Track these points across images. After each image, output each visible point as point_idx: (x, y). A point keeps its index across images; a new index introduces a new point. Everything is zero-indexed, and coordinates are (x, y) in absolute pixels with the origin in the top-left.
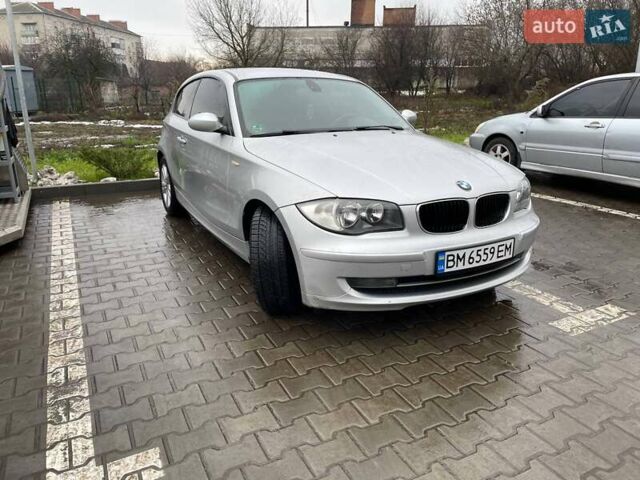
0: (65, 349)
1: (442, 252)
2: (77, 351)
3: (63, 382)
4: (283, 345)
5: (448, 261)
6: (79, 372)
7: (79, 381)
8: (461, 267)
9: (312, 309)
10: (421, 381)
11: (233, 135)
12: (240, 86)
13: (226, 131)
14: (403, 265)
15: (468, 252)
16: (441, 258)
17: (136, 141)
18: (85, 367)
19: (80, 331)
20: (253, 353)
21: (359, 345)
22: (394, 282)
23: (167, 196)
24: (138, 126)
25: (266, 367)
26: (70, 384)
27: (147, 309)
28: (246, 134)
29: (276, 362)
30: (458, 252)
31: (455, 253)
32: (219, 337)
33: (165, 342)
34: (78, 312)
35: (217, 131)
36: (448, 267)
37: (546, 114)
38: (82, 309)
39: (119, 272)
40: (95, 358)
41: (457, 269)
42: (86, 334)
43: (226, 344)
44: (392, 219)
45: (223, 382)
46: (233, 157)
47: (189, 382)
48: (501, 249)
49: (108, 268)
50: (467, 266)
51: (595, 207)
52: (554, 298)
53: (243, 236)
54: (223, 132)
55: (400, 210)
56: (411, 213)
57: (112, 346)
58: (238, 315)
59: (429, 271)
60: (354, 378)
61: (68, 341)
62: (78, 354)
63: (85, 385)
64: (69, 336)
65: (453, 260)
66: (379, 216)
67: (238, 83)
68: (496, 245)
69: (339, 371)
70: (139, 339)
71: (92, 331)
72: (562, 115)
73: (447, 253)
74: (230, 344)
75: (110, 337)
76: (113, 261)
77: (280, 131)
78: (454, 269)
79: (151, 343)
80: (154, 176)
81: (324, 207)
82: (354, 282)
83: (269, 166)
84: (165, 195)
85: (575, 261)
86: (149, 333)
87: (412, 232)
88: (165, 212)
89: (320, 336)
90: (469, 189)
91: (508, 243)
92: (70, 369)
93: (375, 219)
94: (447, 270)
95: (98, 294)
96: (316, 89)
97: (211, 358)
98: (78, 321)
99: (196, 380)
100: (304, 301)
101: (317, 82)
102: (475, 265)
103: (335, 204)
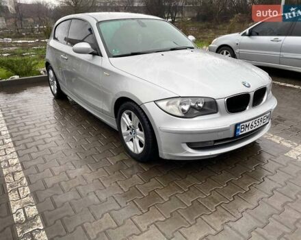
0: (19, 195)
1: (239, 124)
2: (27, 196)
3: (24, 219)
4: (149, 181)
5: (241, 128)
6: (32, 211)
7: (34, 218)
8: (247, 131)
9: (166, 160)
10: (234, 199)
11: (102, 56)
12: (101, 25)
13: (96, 53)
14: (219, 134)
15: (251, 122)
16: (238, 128)
17: (22, 51)
18: (35, 207)
19: (25, 181)
20: (134, 188)
21: (191, 177)
22: (213, 143)
23: (54, 87)
24: (20, 41)
25: (144, 197)
26: (29, 220)
27: (62, 163)
28: (110, 56)
29: (149, 193)
31: (245, 124)
32: (111, 178)
33: (80, 185)
34: (20, 168)
35: (90, 54)
36: (241, 132)
37: (250, 34)
38: (22, 165)
39: (38, 138)
40: (40, 200)
42: (29, 183)
43: (116, 182)
44: (210, 107)
45: (123, 210)
46: (104, 70)
47: (103, 212)
48: (265, 118)
49: (30, 135)
50: (250, 130)
51: (278, 83)
52: (280, 138)
53: (114, 116)
54: (93, 54)
55: (216, 102)
56: (222, 103)
57: (48, 190)
58: (117, 162)
59: (232, 136)
60: (196, 199)
61: (19, 189)
62: (28, 198)
63: (39, 221)
64: (19, 185)
65: (244, 128)
66: (201, 105)
67: (98, 23)
68: (263, 117)
69: (187, 195)
70: (63, 183)
71: (32, 181)
72: (258, 34)
73: (241, 125)
74: (119, 183)
75: (45, 184)
76: (31, 131)
77: (130, 53)
78: (244, 132)
79: (71, 186)
80: (41, 74)
81: (171, 102)
82: (190, 145)
83: (131, 77)
84: (52, 87)
85: (281, 115)
86: (68, 179)
87: (222, 114)
88: (53, 96)
89: (168, 173)
90: (249, 87)
91: (268, 114)
92: (26, 210)
93: (199, 107)
94: (240, 134)
95: (29, 154)
96: (143, 25)
97: (111, 194)
98: (22, 174)
99: (107, 211)
100: (160, 156)
101: (143, 21)
102: (254, 128)
103: (179, 101)
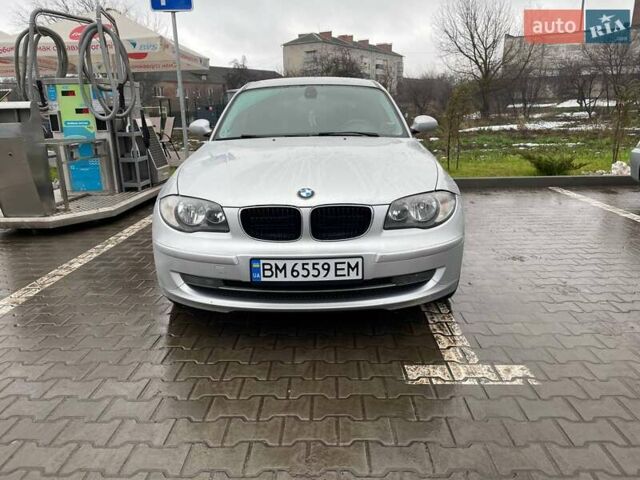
1: (257, 260)
5: (264, 270)
8: (281, 278)
15: (290, 263)
16: (256, 266)
22: (218, 283)
28: (214, 138)
30: (277, 262)
31: (273, 263)
36: (264, 276)
41: (276, 280)
48: (339, 266)
50: (290, 278)
55: (223, 212)
56: (233, 216)
59: (245, 277)
65: (271, 270)
68: (331, 262)
73: (262, 262)
77: (240, 135)
78: (273, 279)
87: (236, 235)
91: (352, 262)
94: (263, 279)
102: (301, 279)
